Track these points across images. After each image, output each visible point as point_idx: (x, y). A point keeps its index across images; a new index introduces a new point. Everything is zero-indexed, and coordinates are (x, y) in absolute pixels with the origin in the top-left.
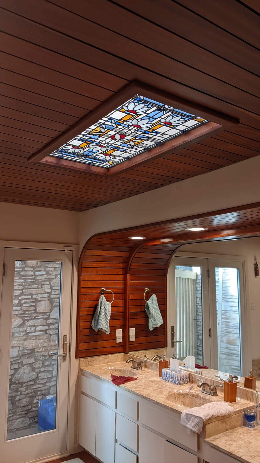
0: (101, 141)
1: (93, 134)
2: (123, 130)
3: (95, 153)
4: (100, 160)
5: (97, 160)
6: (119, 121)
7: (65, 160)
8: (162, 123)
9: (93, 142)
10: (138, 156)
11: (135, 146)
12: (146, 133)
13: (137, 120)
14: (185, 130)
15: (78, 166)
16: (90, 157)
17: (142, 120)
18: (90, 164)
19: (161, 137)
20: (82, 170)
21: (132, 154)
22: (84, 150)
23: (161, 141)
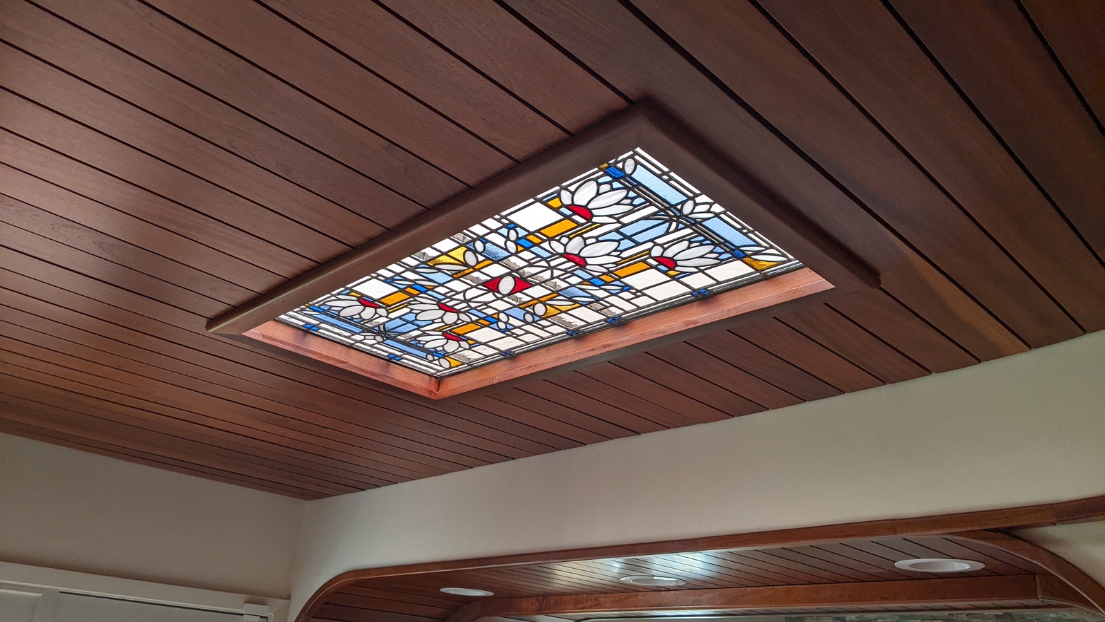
0: (452, 291)
1: (437, 266)
2: (531, 265)
3: (419, 328)
4: (428, 351)
5: (418, 348)
6: (531, 237)
8: (649, 260)
9: (429, 292)
11: (546, 319)
12: (593, 284)
13: (585, 239)
14: (706, 288)
16: (399, 337)
17: (598, 241)
18: (391, 358)
19: (628, 301)
20: (366, 372)
21: (526, 344)
22: (389, 316)
23: (626, 312)
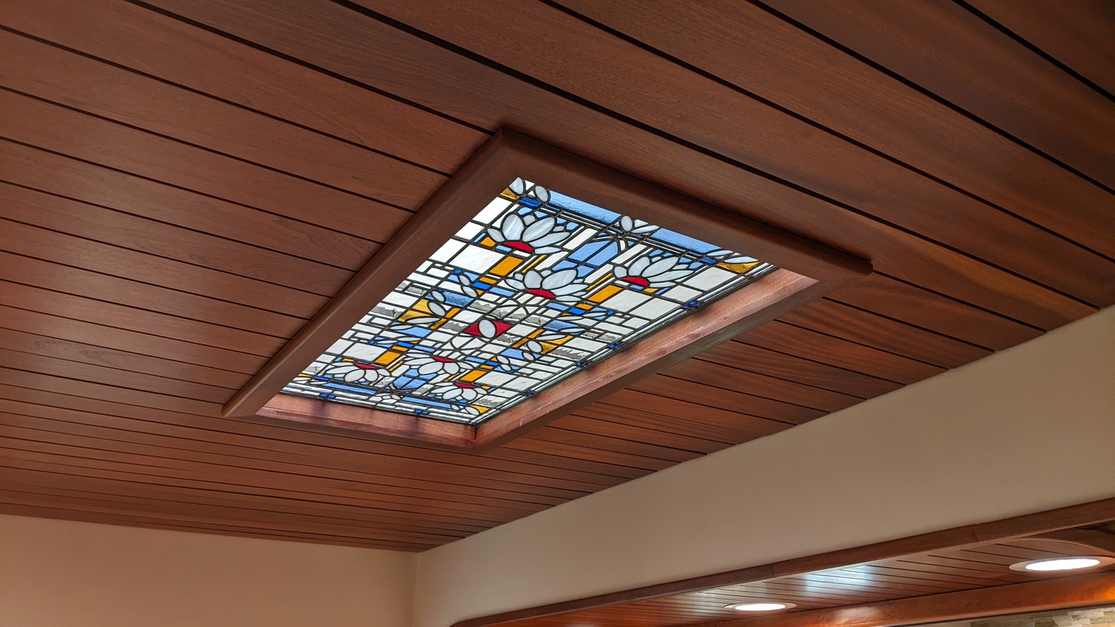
0: (437, 342)
1: (409, 322)
2: (500, 306)
3: (427, 382)
4: (447, 401)
5: (439, 401)
6: (483, 279)
7: (340, 407)
8: (617, 282)
9: (417, 347)
10: (559, 386)
11: (546, 355)
12: (573, 315)
13: (539, 272)
14: (695, 300)
15: (381, 422)
16: (414, 393)
17: (554, 272)
18: (419, 414)
19: (620, 325)
20: (392, 432)
21: (542, 381)
22: (393, 374)
23: (625, 336)
